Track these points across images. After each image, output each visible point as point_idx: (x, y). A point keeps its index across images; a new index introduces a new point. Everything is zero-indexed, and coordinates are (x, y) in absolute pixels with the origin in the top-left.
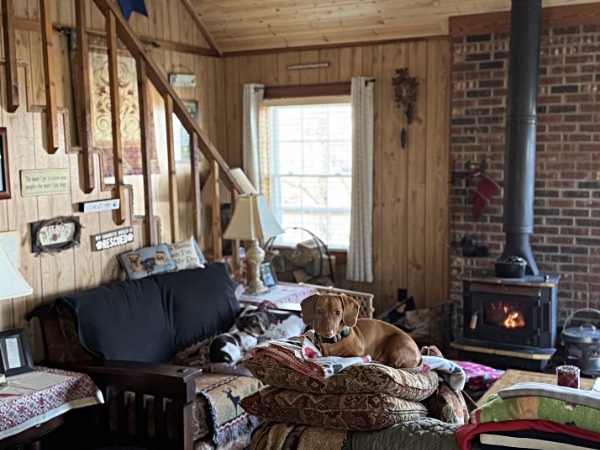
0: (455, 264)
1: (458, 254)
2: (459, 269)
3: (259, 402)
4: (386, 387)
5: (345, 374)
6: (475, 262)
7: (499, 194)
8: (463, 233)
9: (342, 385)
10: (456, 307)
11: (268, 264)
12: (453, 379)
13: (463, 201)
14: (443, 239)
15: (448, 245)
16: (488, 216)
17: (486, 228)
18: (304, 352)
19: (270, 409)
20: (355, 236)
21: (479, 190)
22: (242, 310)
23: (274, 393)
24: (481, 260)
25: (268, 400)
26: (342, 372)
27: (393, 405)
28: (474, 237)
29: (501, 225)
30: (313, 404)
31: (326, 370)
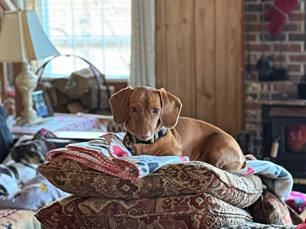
0: (250, 90)
1: (253, 79)
2: (254, 96)
3: (59, 212)
4: (210, 186)
5: (162, 173)
6: (272, 87)
7: (299, 8)
8: (258, 54)
9: (158, 185)
10: (252, 138)
11: (40, 92)
12: (278, 185)
13: (258, 18)
14: (236, 63)
15: (241, 69)
16: (287, 34)
17: (285, 48)
18: (112, 151)
19: (73, 220)
20: (136, 63)
21: (276, 4)
22: (16, 141)
23: (77, 202)
24: (279, 84)
25: (70, 210)
26: (157, 171)
27: (219, 207)
28: (271, 58)
29: (302, 44)
30: (124, 210)
31: (140, 168)
